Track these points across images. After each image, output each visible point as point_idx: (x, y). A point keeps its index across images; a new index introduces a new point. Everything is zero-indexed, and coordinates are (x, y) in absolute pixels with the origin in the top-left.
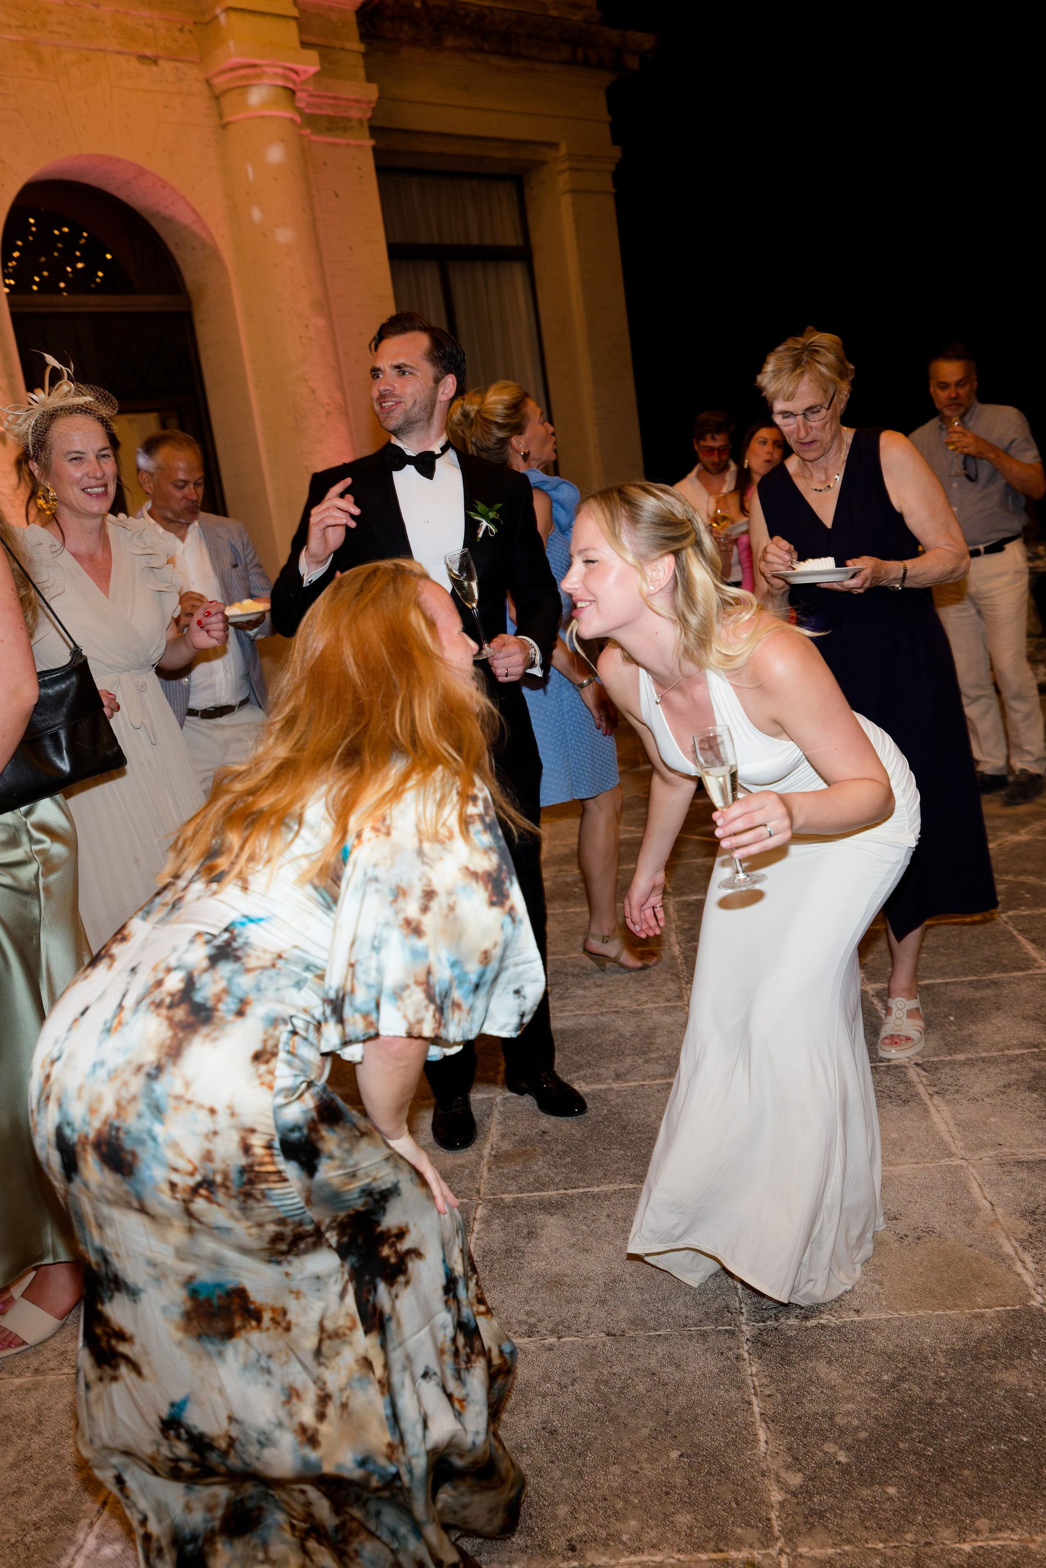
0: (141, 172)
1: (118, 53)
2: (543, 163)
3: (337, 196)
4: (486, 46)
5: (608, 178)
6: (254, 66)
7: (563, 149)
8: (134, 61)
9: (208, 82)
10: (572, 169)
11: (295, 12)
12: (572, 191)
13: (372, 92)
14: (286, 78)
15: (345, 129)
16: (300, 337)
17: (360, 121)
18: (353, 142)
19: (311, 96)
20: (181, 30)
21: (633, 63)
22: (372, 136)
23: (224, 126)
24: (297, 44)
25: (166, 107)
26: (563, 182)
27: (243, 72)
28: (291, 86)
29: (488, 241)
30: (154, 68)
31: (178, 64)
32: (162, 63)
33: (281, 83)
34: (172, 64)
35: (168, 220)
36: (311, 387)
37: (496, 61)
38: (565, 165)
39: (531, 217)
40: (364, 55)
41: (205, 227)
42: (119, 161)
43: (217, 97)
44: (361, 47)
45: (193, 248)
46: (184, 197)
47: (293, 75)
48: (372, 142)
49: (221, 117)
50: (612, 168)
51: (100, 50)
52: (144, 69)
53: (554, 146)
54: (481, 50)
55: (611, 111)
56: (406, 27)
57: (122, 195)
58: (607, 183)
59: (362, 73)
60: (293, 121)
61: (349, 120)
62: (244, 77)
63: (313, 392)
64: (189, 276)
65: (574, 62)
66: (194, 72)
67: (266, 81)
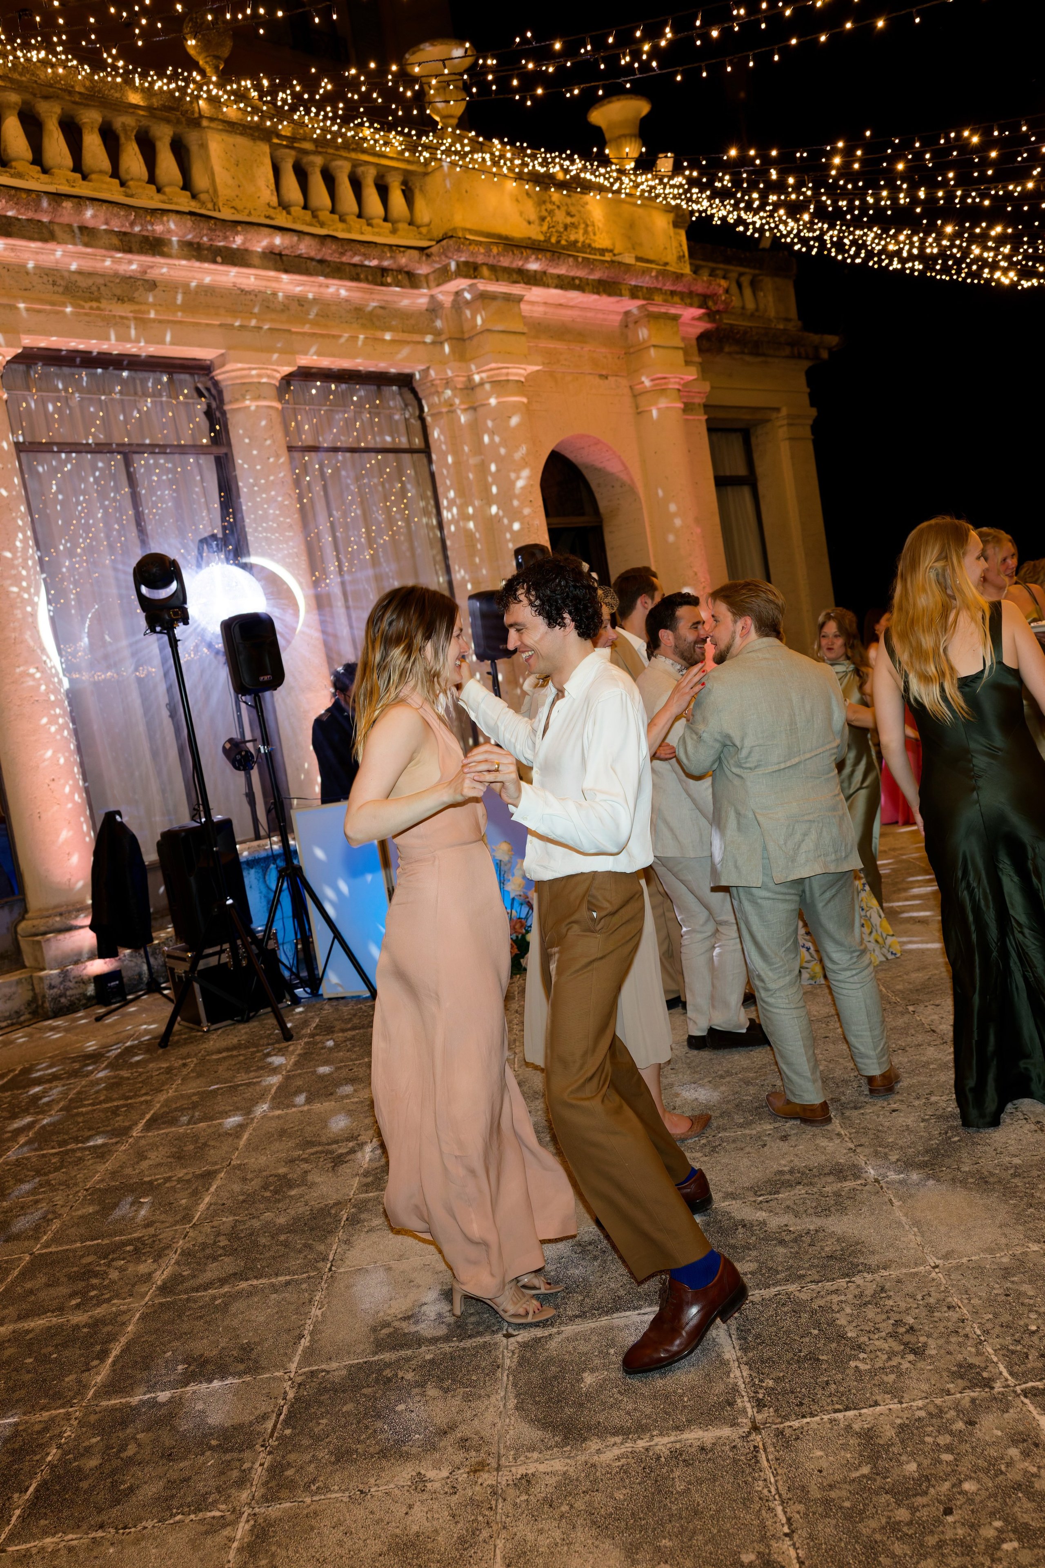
1: (591, 374)
2: (768, 421)
4: (746, 351)
5: (810, 428)
6: (665, 378)
7: (784, 412)
8: (597, 378)
9: (631, 387)
10: (790, 425)
11: (682, 345)
12: (790, 439)
13: (706, 387)
14: (679, 384)
15: (692, 410)
17: (700, 405)
18: (696, 417)
20: (620, 358)
21: (825, 355)
22: (705, 413)
23: (642, 413)
24: (683, 363)
25: (612, 404)
26: (783, 432)
28: (681, 388)
30: (606, 382)
31: (618, 378)
32: (610, 378)
33: (677, 387)
34: (615, 379)
35: (599, 470)
37: (748, 358)
38: (785, 422)
39: (756, 456)
40: (701, 364)
41: (628, 474)
43: (635, 396)
44: (700, 361)
45: (613, 487)
46: (619, 456)
47: (683, 382)
48: (706, 417)
49: (639, 408)
50: (810, 422)
51: (582, 374)
52: (602, 382)
53: (778, 410)
54: (743, 353)
55: (809, 385)
58: (807, 432)
60: (680, 408)
61: (694, 404)
65: (792, 357)
66: (624, 382)
67: (670, 386)
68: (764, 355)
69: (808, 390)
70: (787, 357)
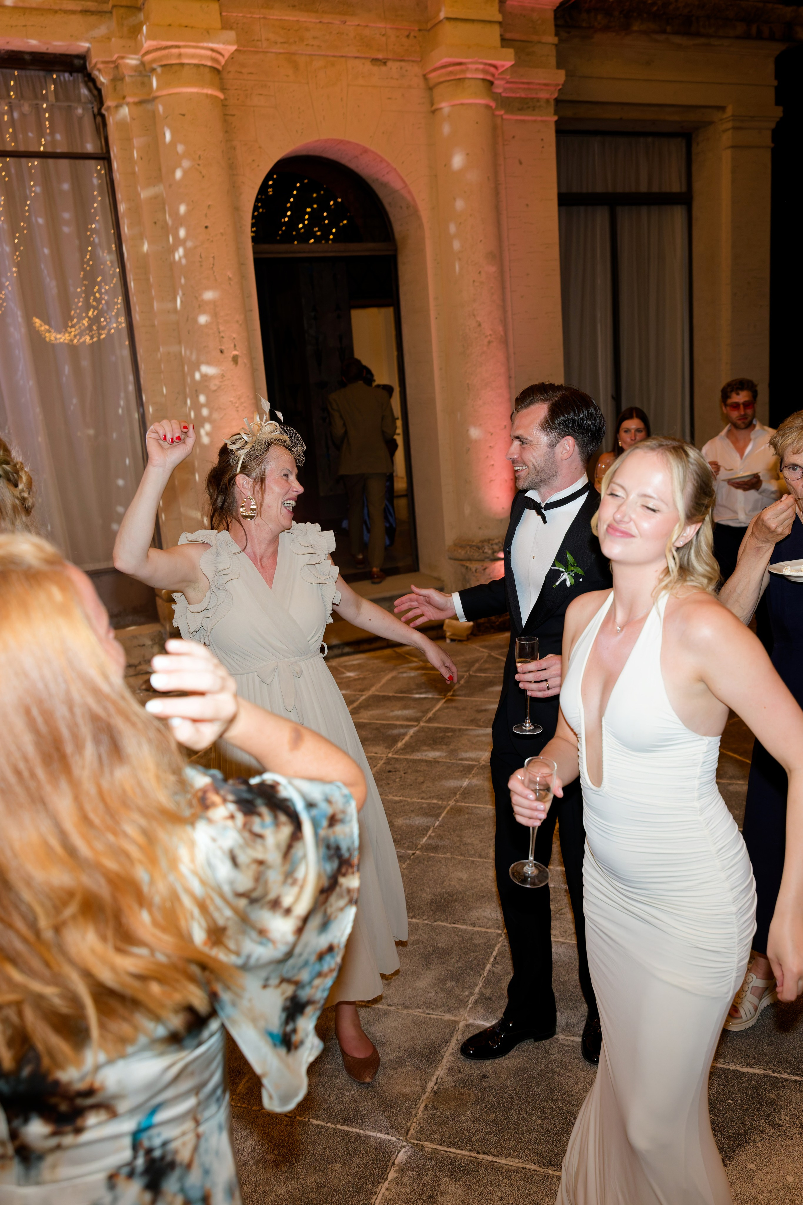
0: (365, 151)
1: (356, 58)
2: (711, 123)
3: (521, 163)
4: (669, 29)
5: (769, 134)
6: (460, 64)
7: (729, 111)
8: (368, 64)
9: (424, 76)
10: (735, 128)
11: (499, 18)
12: (733, 147)
13: (560, 76)
14: (485, 71)
15: (534, 108)
16: (474, 281)
17: (548, 101)
19: (508, 82)
20: (408, 36)
22: (556, 113)
23: (434, 112)
24: (498, 44)
25: (389, 98)
26: (726, 139)
27: (451, 69)
28: (489, 78)
29: (655, 189)
30: (383, 69)
31: (403, 64)
32: (389, 64)
33: (481, 76)
34: (398, 64)
35: (385, 185)
36: (477, 321)
37: (677, 39)
38: (730, 125)
39: (695, 167)
40: (556, 45)
41: (410, 192)
42: (349, 142)
43: (431, 89)
44: (555, 40)
45: (401, 207)
46: (395, 169)
47: (492, 70)
48: (556, 118)
49: (432, 104)
50: (773, 125)
51: (342, 56)
52: (375, 69)
53: (722, 109)
54: (664, 32)
55: (777, 76)
56: (599, 17)
57: (352, 166)
58: (767, 139)
59: (553, 61)
60: (488, 107)
61: (538, 100)
62: (451, 73)
63: (480, 325)
64: (398, 228)
65: (747, 36)
66: (415, 70)
67: (469, 75)
68: (698, 35)
69: (775, 83)
70: (737, 37)
